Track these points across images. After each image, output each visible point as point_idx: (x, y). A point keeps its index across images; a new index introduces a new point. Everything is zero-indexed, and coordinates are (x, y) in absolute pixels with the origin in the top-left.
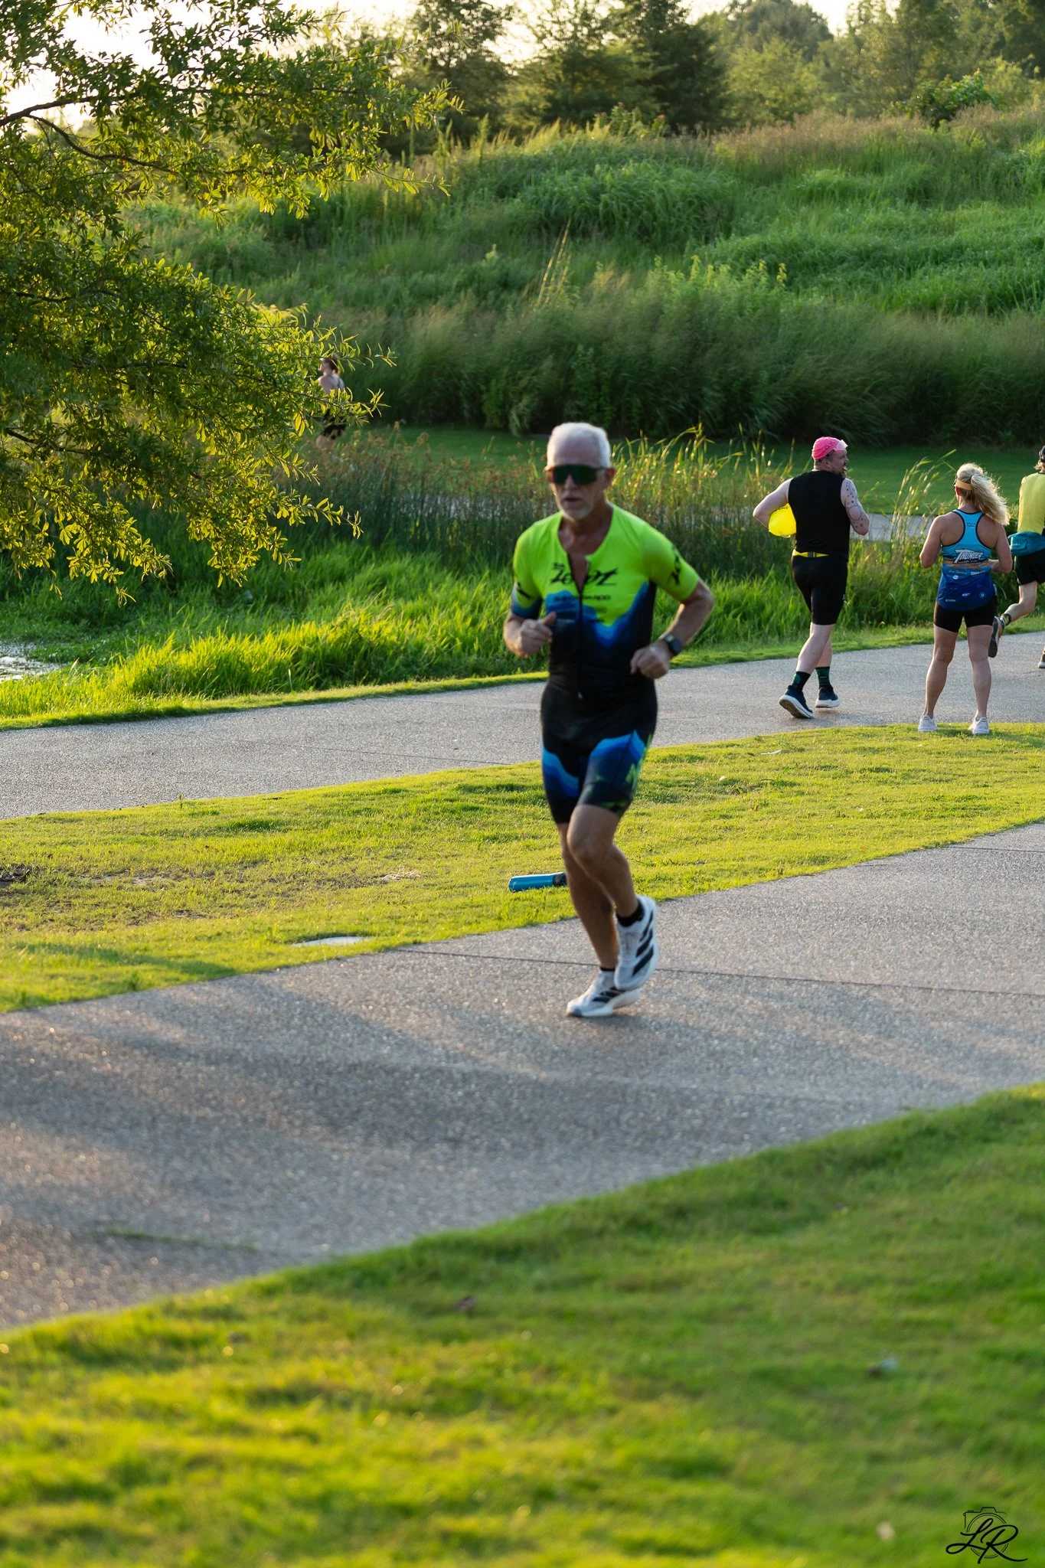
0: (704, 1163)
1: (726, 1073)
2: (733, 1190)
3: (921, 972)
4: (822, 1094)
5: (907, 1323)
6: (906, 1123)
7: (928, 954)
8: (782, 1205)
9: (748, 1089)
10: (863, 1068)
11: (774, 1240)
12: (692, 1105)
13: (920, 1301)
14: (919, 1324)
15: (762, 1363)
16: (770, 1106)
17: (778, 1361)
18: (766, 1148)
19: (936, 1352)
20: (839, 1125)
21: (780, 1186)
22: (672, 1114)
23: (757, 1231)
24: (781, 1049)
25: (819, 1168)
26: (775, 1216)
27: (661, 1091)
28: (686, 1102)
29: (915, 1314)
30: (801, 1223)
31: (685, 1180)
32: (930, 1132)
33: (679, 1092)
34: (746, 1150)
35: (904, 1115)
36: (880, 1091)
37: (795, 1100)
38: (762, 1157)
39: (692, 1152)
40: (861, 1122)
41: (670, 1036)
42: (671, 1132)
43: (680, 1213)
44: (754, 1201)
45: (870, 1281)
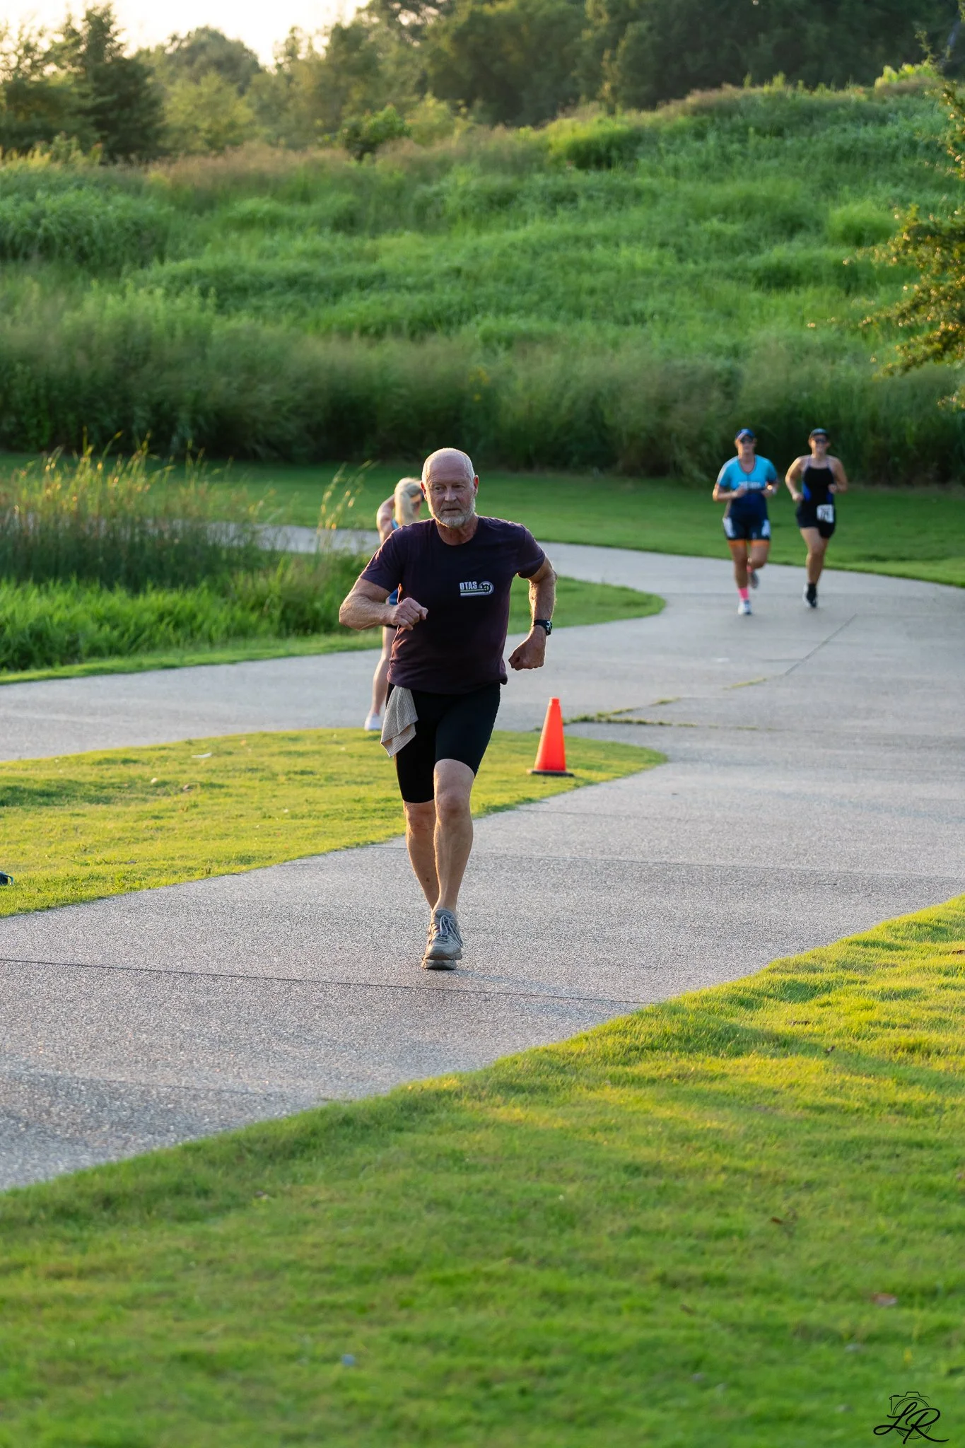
0: (130, 1154)
1: (153, 1065)
2: (158, 1178)
3: (340, 968)
4: (245, 1086)
5: (321, 1306)
6: (323, 1113)
7: (348, 951)
8: (205, 1193)
9: (174, 1082)
10: (287, 1060)
11: (197, 1227)
12: (121, 1097)
13: (334, 1287)
14: (334, 1307)
15: (182, 1346)
16: (195, 1098)
17: (198, 1346)
18: (191, 1139)
19: (348, 1334)
20: (261, 1116)
21: (204, 1174)
22: (101, 1106)
23: (181, 1219)
24: (206, 1042)
25: (241, 1158)
26: (198, 1204)
27: (90, 1083)
28: (115, 1095)
29: (330, 1298)
30: (222, 1210)
31: (111, 1170)
32: (347, 1121)
33: (108, 1084)
34: (170, 1142)
35: (321, 1105)
36: (301, 1082)
37: (220, 1092)
38: (187, 1149)
39: (119, 1143)
40: (280, 1112)
41: (100, 1031)
42: (100, 1124)
43: (108, 1202)
44: (178, 1191)
45: (287, 1265)
